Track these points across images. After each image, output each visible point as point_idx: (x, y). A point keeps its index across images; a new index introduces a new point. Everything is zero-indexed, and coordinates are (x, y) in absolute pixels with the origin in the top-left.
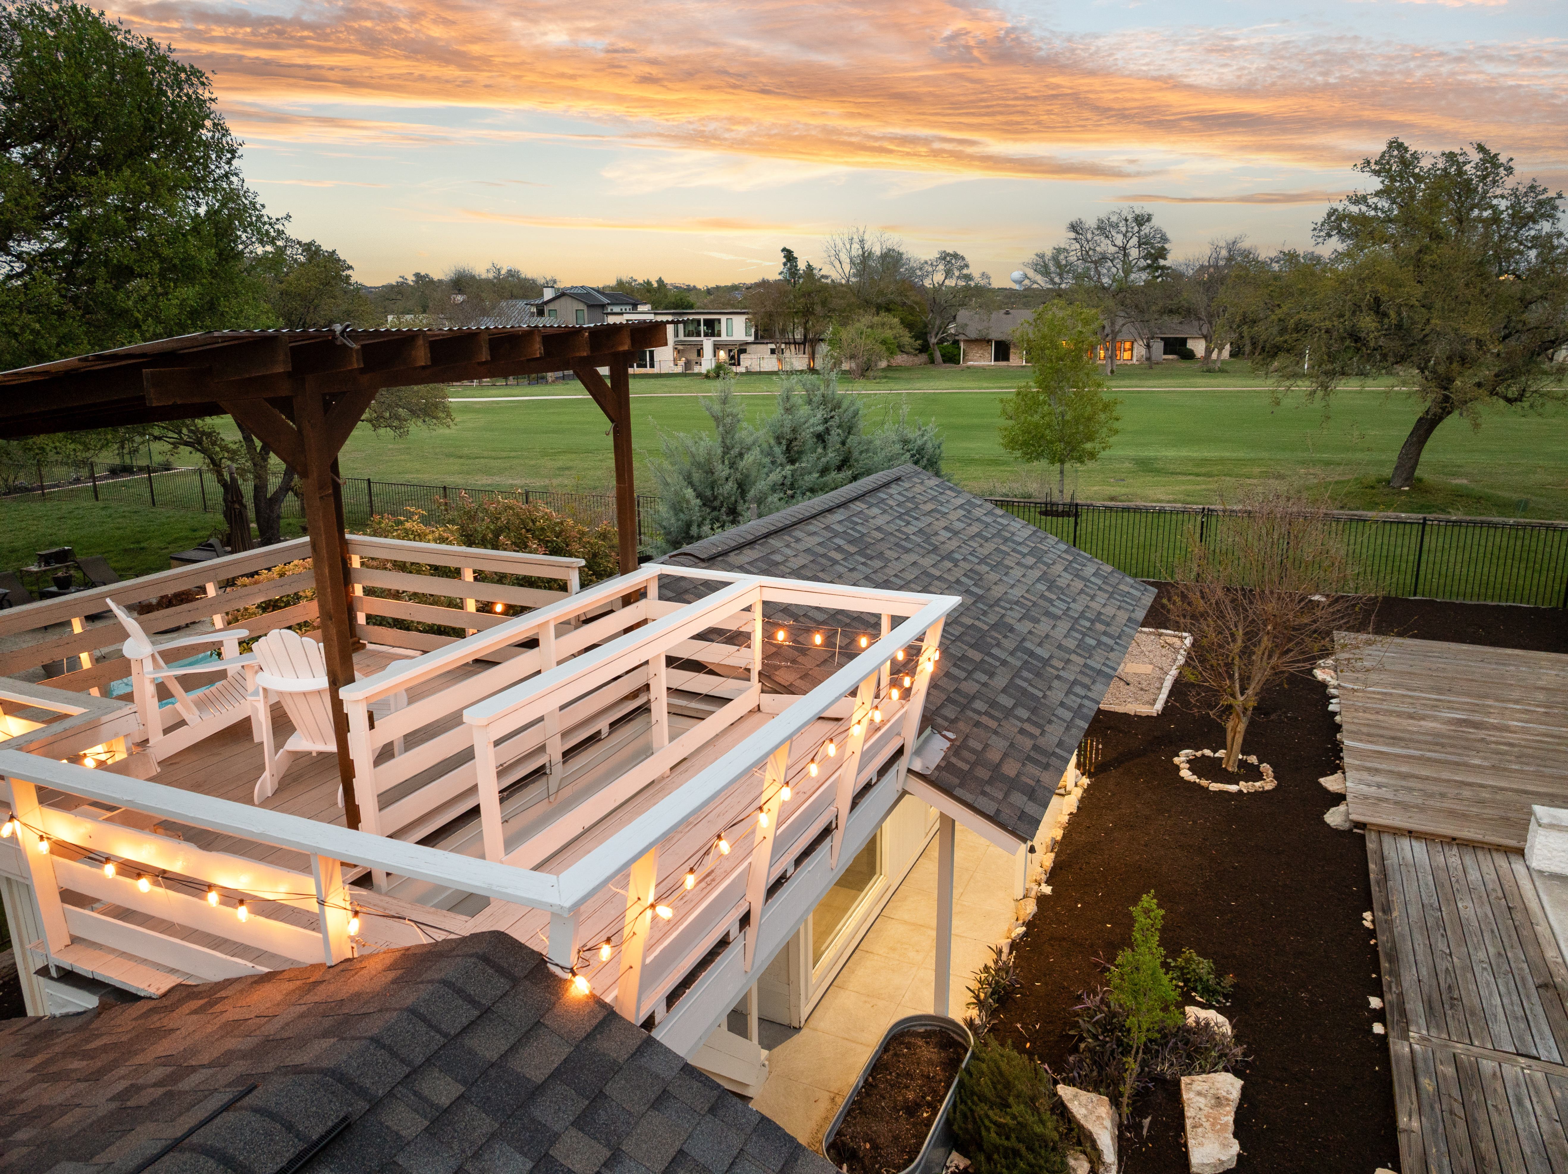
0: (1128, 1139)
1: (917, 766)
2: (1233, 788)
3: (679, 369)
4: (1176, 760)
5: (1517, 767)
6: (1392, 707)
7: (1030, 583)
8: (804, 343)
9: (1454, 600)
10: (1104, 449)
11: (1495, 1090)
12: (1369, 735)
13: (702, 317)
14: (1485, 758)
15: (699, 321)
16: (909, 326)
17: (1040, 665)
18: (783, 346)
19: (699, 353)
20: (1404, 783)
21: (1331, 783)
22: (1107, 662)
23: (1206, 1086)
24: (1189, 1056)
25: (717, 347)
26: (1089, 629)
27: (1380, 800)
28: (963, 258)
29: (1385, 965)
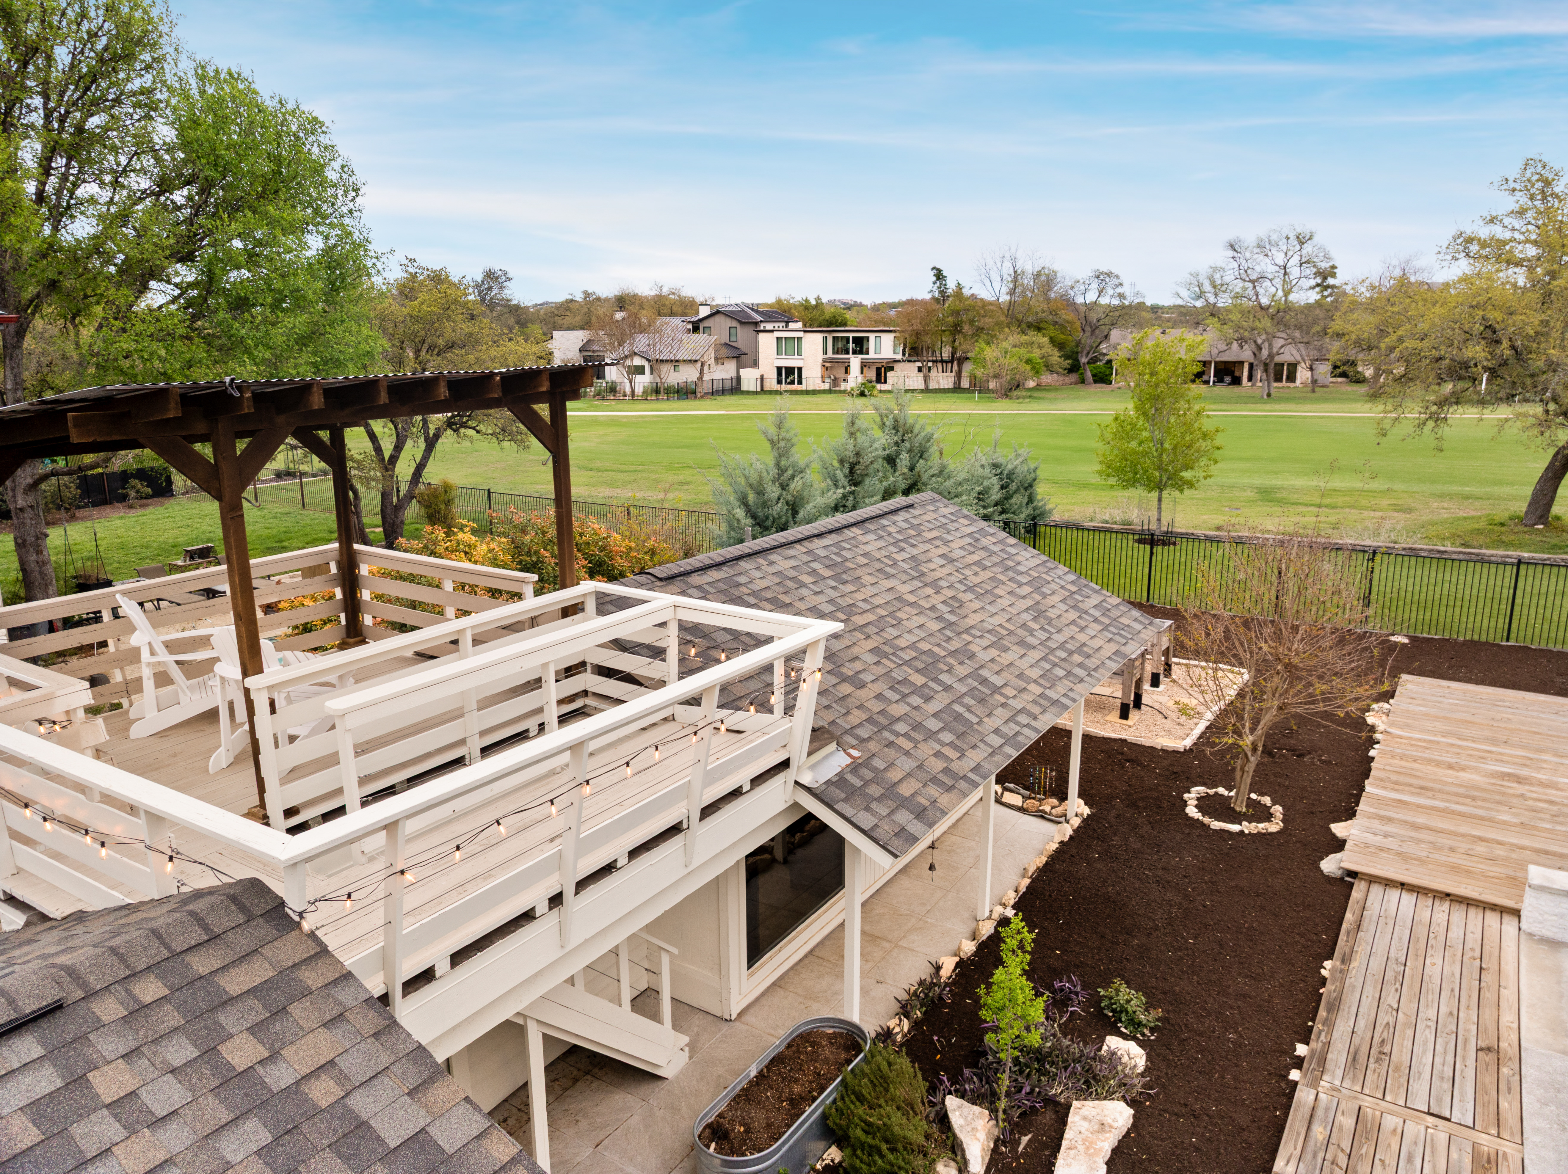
0: (1002, 1153)
1: (806, 780)
2: (1235, 828)
3: (826, 386)
4: (1186, 796)
5: (1548, 826)
6: (1435, 756)
7: (1015, 612)
8: (952, 362)
9: (1551, 646)
10: (1205, 478)
11: (1389, 1145)
12: (1396, 783)
13: (851, 335)
14: (1516, 815)
15: (848, 339)
16: (1060, 346)
17: (988, 692)
18: (930, 364)
19: (847, 370)
20: (1414, 834)
21: (1339, 829)
22: (1070, 694)
23: (1094, 1112)
24: (1087, 1082)
25: (864, 365)
26: (1064, 660)
27: (1381, 849)
28: (1117, 277)
29: (1322, 1013)
